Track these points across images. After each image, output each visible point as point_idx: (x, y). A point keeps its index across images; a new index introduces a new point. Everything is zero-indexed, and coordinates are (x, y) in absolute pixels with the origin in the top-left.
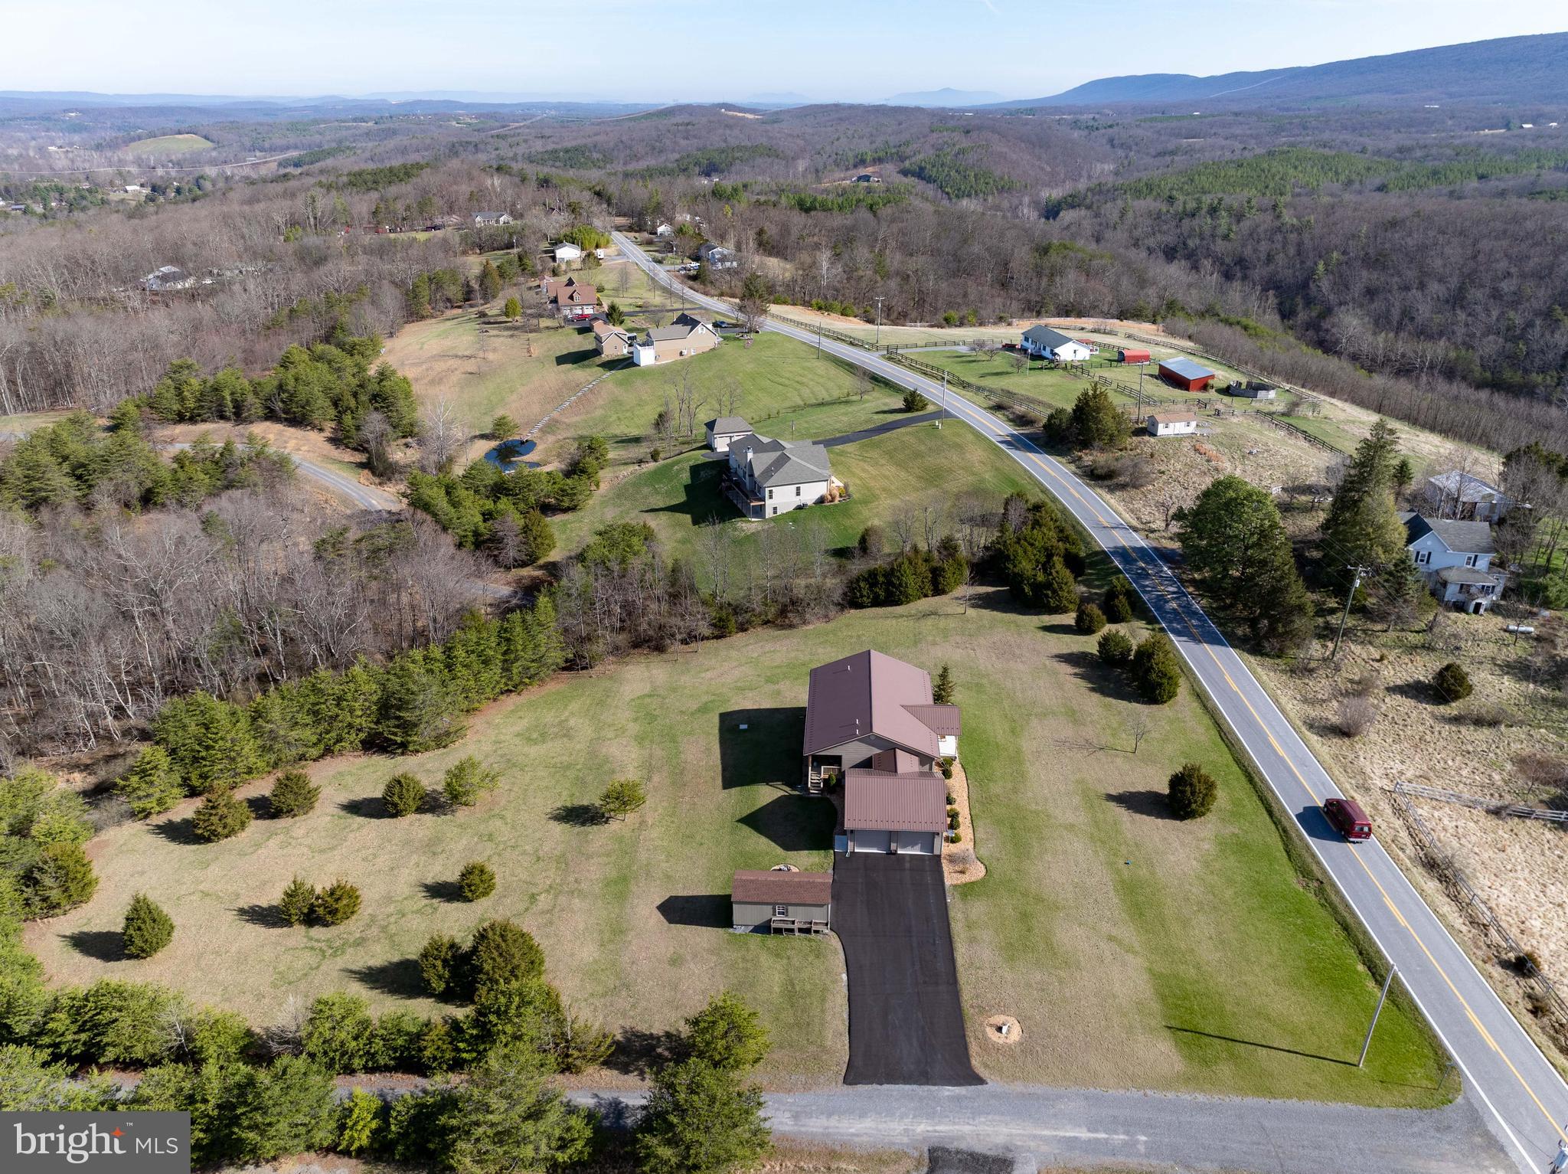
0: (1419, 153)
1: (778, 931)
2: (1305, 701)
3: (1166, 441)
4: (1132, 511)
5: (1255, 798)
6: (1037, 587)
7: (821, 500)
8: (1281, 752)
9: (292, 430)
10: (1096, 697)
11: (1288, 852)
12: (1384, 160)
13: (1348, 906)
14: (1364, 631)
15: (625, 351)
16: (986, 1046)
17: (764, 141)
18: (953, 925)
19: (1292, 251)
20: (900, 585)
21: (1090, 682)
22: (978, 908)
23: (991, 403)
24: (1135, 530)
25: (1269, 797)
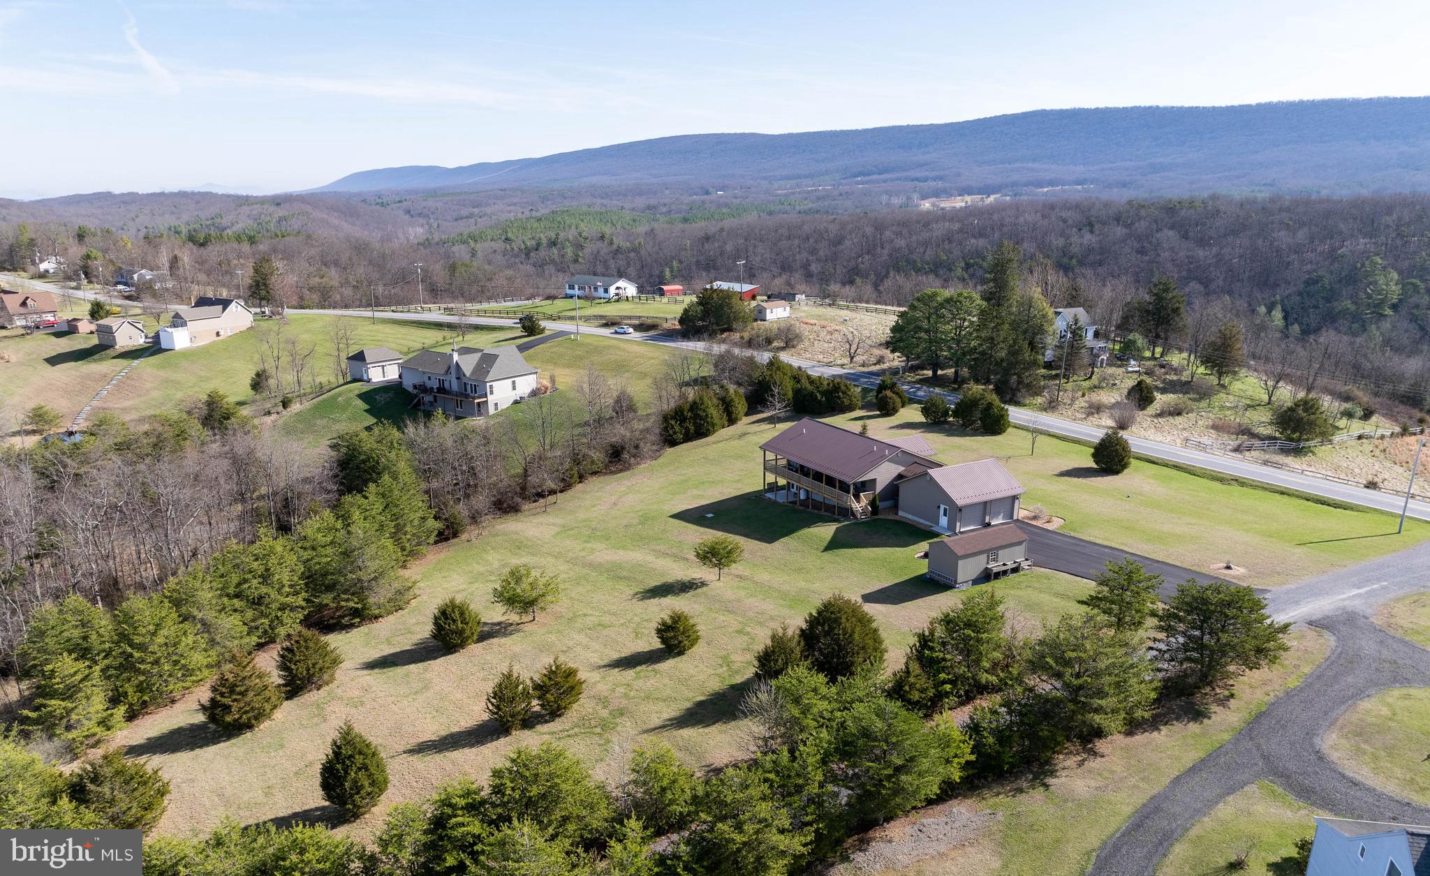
1: (997, 576)
7: (534, 393)
15: (145, 340)
24: (829, 366)
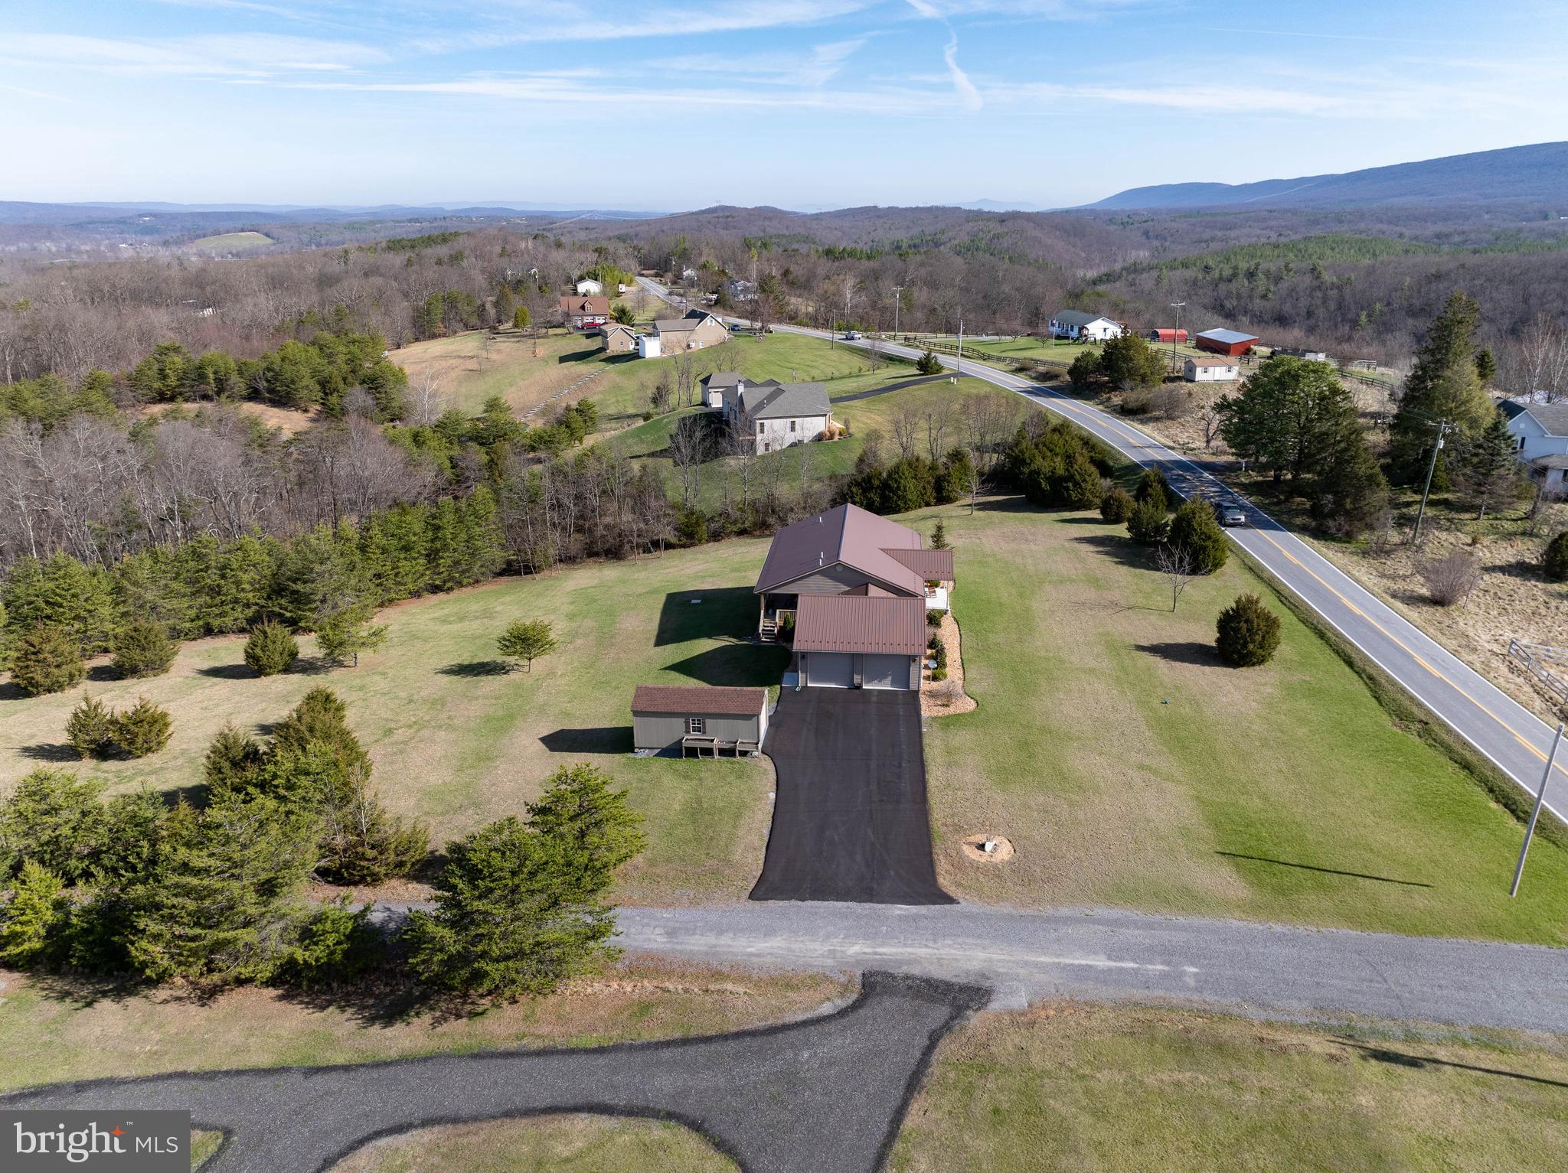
0: (1457, 239)
1: (692, 753)
2: (1383, 576)
3: (1204, 385)
4: (1167, 437)
5: (1328, 651)
6: (1056, 481)
7: (820, 438)
8: (1358, 611)
9: (275, 410)
10: (1124, 570)
11: (1377, 698)
12: (1422, 244)
13: (1465, 743)
14: (1448, 520)
15: (632, 347)
16: (960, 864)
17: (802, 231)
18: (927, 750)
19: (1333, 306)
20: (898, 488)
21: (1117, 557)
22: (962, 738)
23: (1013, 368)
24: (1172, 448)
25: (1348, 649)
